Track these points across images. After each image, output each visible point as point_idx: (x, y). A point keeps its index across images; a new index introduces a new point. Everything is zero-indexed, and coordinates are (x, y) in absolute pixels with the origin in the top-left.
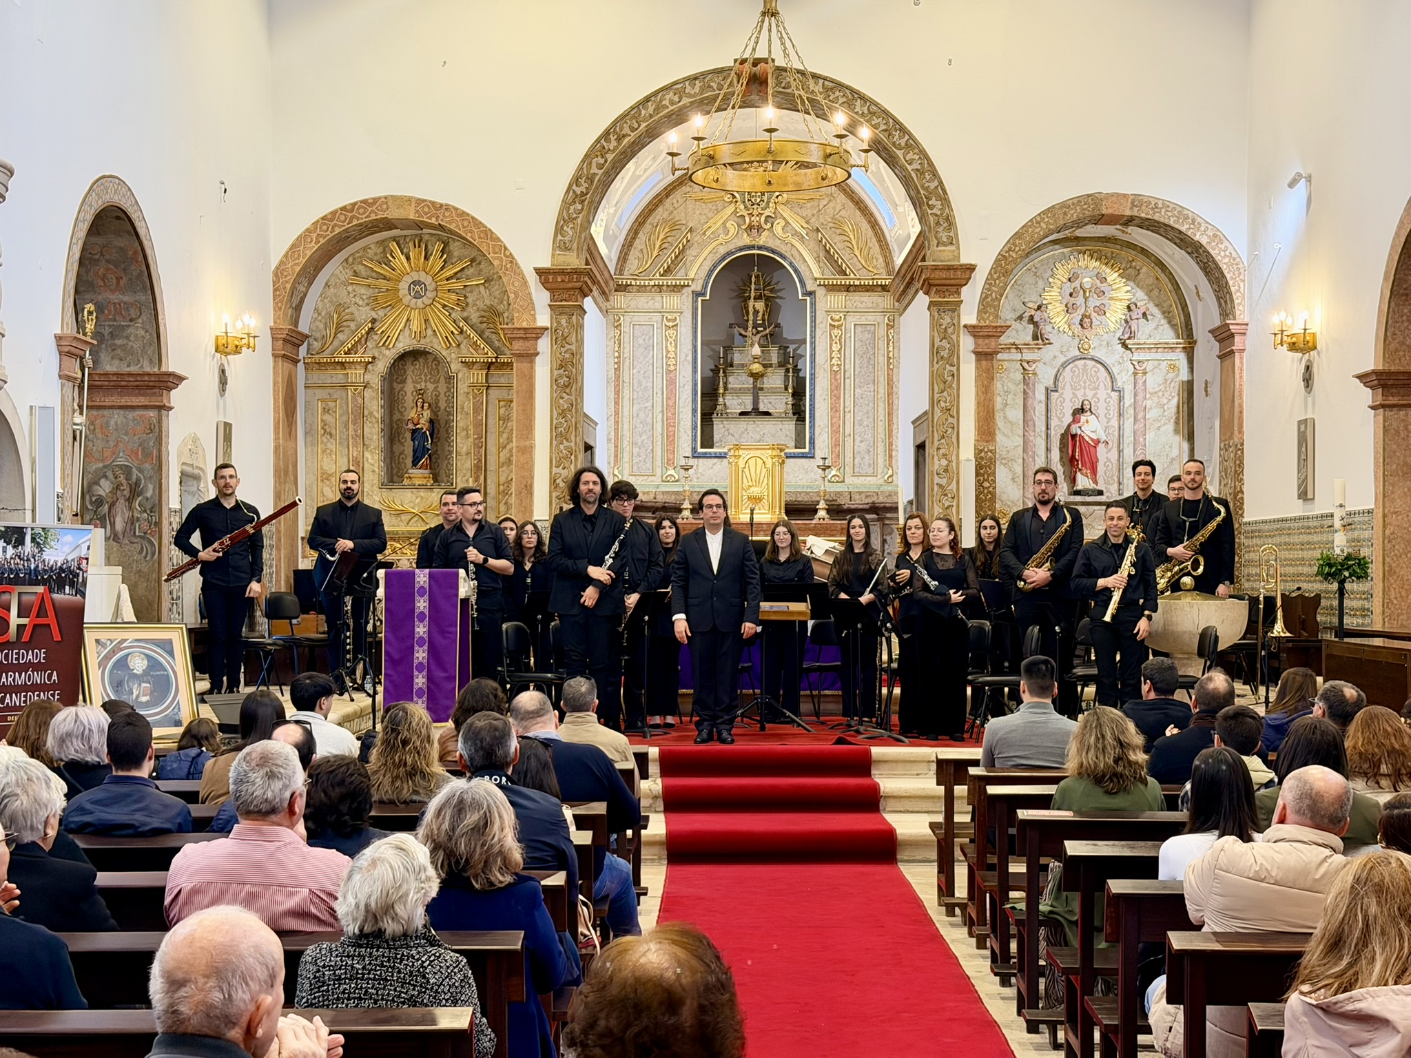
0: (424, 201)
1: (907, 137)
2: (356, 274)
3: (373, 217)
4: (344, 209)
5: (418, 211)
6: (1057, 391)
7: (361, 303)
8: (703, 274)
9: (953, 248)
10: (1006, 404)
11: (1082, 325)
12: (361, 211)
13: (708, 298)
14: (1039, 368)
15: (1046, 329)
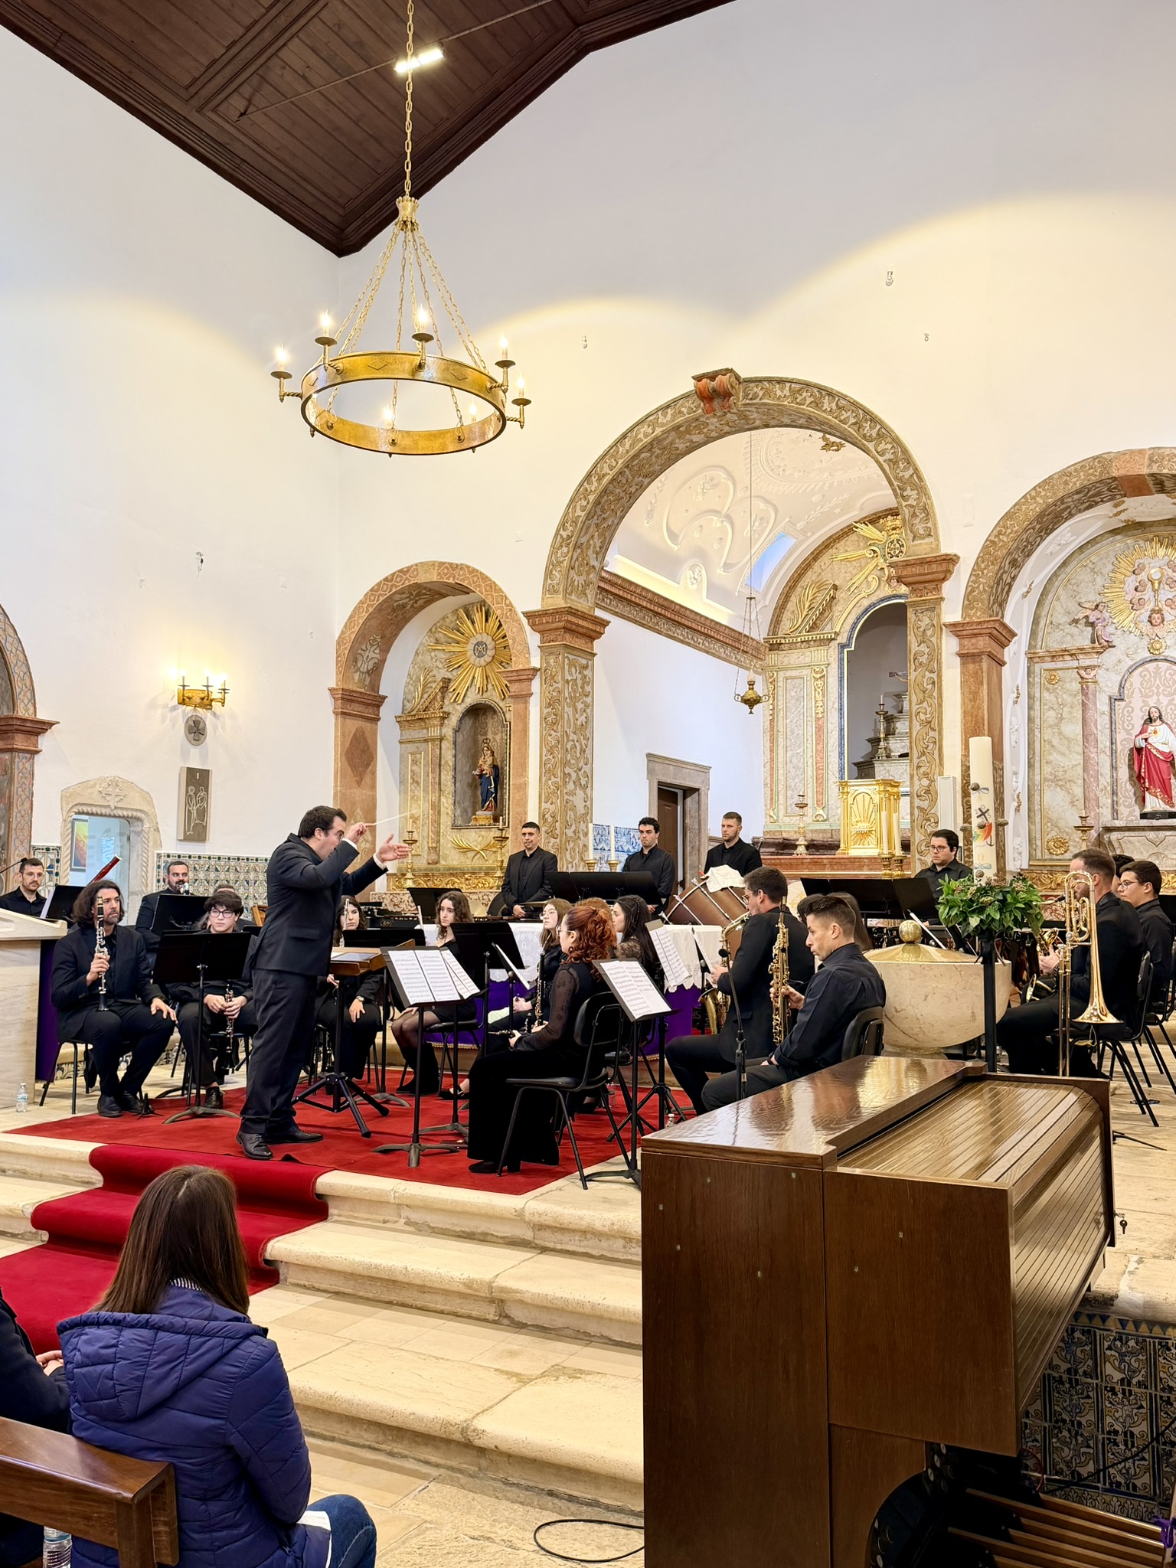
0: (444, 563)
1: (878, 427)
2: (437, 642)
3: (407, 583)
4: (386, 579)
5: (439, 574)
6: (1122, 700)
7: (440, 666)
8: (848, 626)
9: (931, 539)
10: (1062, 719)
11: (1150, 622)
12: (399, 579)
13: (853, 649)
14: (1101, 674)
15: (1106, 632)
